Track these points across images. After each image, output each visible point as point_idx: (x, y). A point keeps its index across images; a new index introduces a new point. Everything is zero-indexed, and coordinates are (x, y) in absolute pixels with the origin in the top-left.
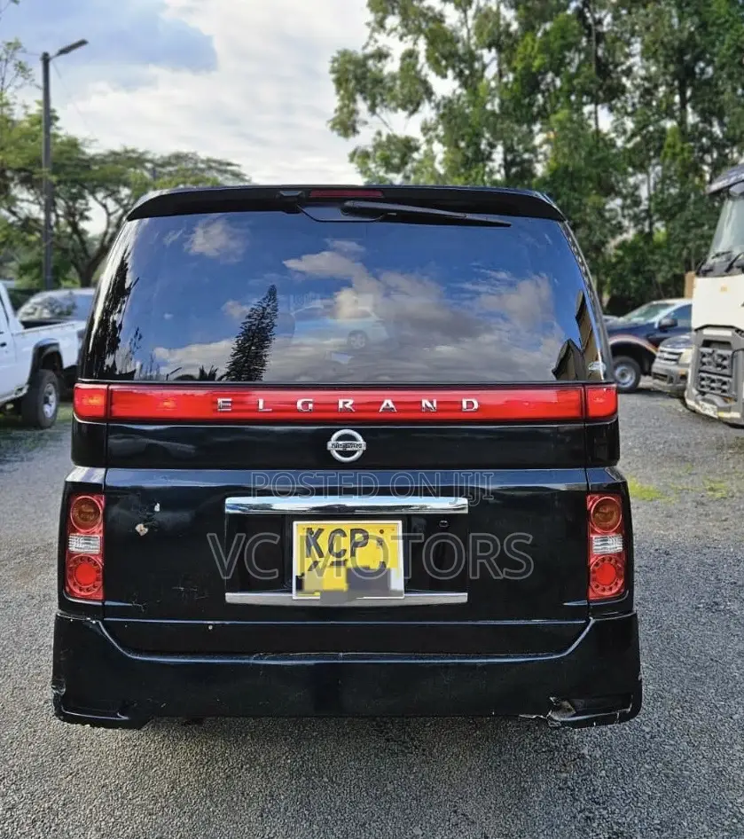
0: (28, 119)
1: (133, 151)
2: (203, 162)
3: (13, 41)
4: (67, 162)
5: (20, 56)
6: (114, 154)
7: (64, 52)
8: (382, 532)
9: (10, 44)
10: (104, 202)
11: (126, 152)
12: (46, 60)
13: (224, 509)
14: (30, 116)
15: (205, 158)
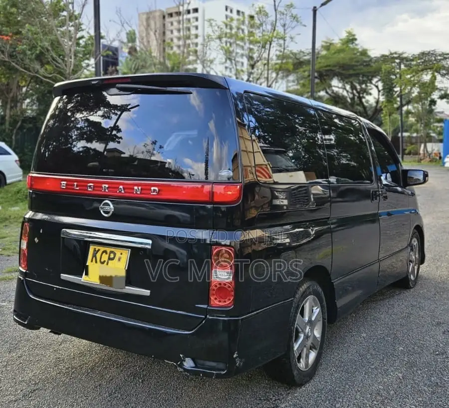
0: (340, 41)
1: (396, 53)
2: (440, 55)
3: (289, 4)
4: (356, 64)
5: (294, 12)
6: (383, 56)
7: (323, 5)
8: (121, 254)
9: (288, 5)
10: (376, 84)
11: (391, 54)
12: (315, 10)
13: (60, 235)
14: (341, 40)
15: (440, 53)
